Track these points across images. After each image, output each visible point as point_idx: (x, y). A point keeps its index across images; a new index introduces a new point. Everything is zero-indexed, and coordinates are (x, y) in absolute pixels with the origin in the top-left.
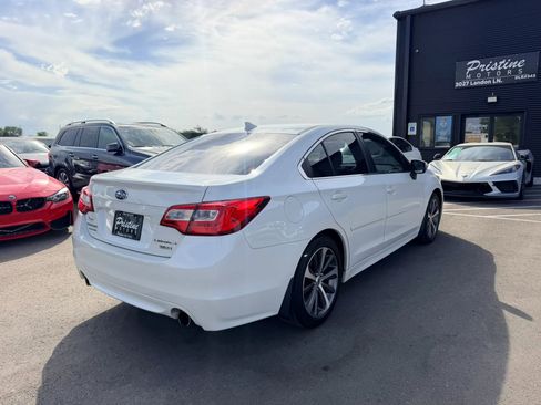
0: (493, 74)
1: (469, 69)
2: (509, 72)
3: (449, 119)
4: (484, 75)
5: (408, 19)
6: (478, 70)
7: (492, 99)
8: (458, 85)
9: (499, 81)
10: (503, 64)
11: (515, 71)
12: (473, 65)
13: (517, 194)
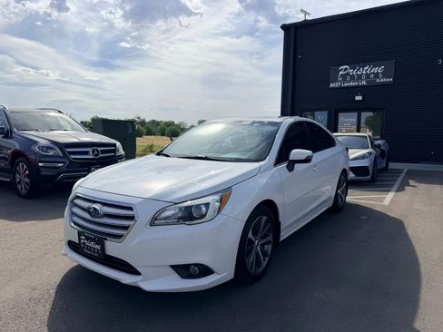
0: (360, 77)
1: (341, 73)
2: (372, 76)
3: (325, 113)
4: (352, 78)
5: (293, 30)
6: (348, 74)
7: (359, 98)
8: (332, 85)
9: (364, 83)
10: (367, 70)
11: (376, 75)
12: (344, 69)
13: (369, 177)
